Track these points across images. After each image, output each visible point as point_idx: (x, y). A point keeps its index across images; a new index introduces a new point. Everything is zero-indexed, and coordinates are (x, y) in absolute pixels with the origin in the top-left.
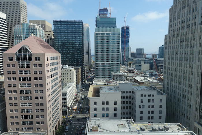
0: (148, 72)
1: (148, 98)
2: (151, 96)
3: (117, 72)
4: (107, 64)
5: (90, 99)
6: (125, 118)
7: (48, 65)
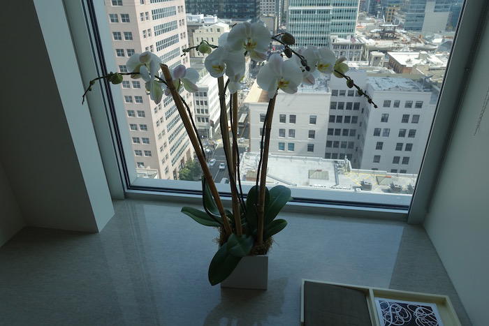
0: (440, 36)
1: (403, 110)
2: (414, 105)
3: (345, 37)
4: (320, 11)
5: (250, 107)
6: (339, 155)
7: (144, 16)
